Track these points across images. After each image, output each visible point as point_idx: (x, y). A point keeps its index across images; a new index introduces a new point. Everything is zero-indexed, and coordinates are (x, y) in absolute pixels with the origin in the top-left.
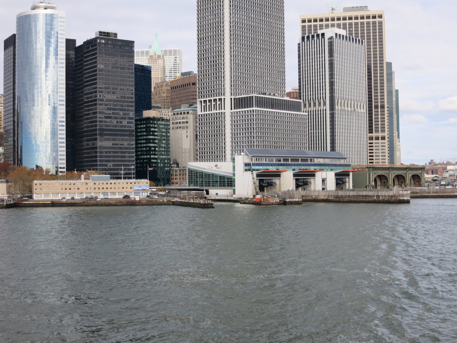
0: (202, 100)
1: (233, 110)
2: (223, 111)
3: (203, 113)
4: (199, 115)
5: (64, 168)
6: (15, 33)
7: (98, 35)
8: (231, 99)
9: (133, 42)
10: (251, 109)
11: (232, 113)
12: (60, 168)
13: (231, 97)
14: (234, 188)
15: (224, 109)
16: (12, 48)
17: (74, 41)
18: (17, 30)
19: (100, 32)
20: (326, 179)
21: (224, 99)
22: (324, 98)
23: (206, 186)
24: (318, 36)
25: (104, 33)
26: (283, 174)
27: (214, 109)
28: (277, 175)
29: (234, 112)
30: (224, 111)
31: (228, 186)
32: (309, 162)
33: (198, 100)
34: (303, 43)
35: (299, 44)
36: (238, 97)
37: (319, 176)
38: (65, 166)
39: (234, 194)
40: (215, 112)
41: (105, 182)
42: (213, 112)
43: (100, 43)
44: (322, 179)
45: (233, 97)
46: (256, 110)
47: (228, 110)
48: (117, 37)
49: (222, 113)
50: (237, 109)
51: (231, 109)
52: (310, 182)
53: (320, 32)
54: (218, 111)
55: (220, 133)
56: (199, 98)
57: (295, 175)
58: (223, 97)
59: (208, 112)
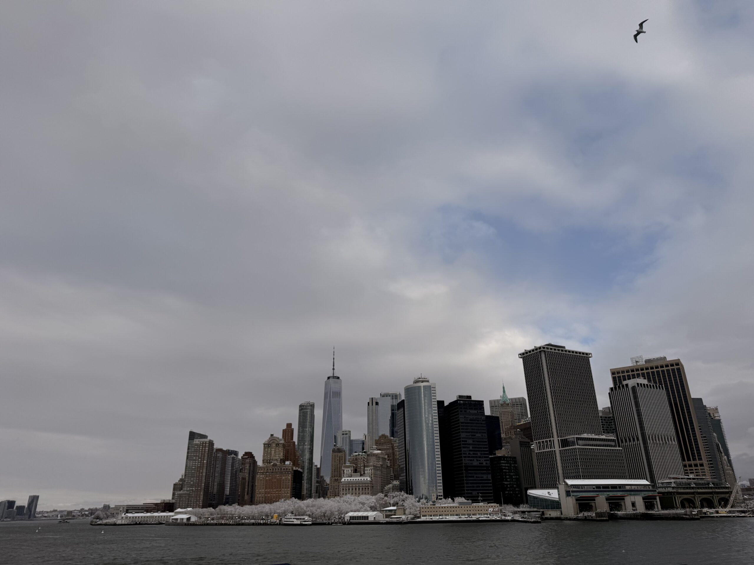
0: (537, 441)
1: (561, 449)
2: (553, 449)
3: (539, 451)
4: (536, 453)
5: (442, 496)
6: (404, 399)
7: (459, 399)
8: (558, 440)
9: (483, 401)
10: (574, 447)
11: (560, 450)
12: (439, 496)
13: (558, 439)
14: (560, 510)
15: (554, 448)
16: (402, 409)
17: (443, 402)
18: (405, 398)
19: (460, 396)
20: (635, 502)
21: (553, 440)
22: (637, 434)
23: (541, 508)
24: (623, 386)
25: (462, 396)
26: (596, 498)
27: (547, 448)
28: (593, 499)
29: (562, 450)
30: (555, 449)
31: (557, 508)
32: (618, 489)
33: (534, 442)
34: (612, 392)
35: (609, 393)
36: (563, 438)
37: (628, 500)
38: (442, 494)
39: (562, 514)
40: (548, 450)
41: (468, 506)
42: (546, 450)
43: (460, 404)
44: (631, 502)
45: (560, 439)
46: (578, 448)
47: (557, 449)
48: (471, 399)
49: (553, 451)
50: (564, 447)
51: (560, 448)
52: (621, 505)
53: (624, 383)
54: (550, 450)
55: (553, 466)
56: (535, 440)
57: (607, 499)
58: (552, 439)
59: (542, 451)
